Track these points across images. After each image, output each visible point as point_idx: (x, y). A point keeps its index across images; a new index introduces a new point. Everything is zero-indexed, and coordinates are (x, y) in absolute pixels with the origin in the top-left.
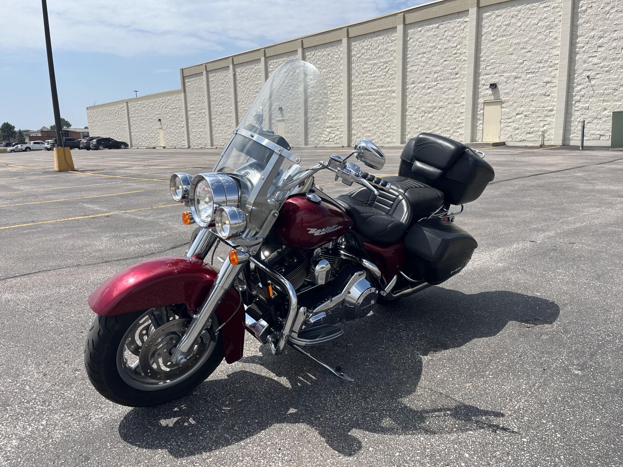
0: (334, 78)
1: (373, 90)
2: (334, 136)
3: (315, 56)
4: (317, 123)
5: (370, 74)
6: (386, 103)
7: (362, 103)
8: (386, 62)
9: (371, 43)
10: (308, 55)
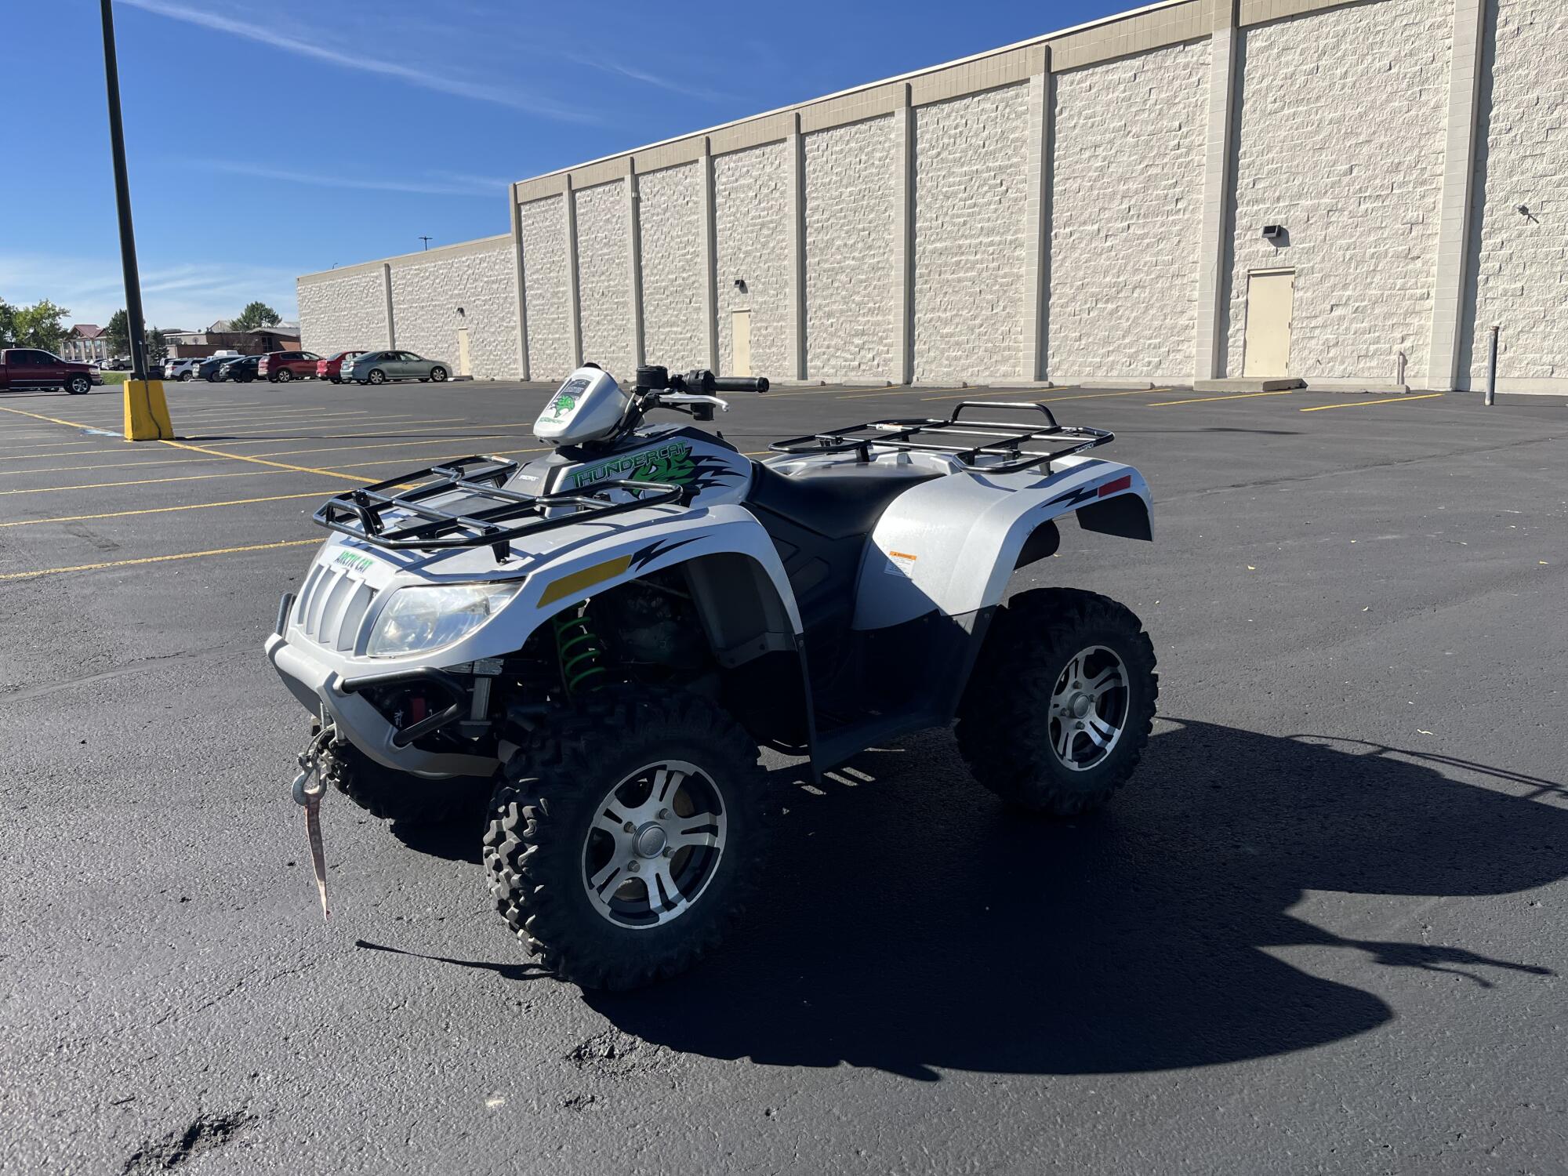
0: (872, 210)
1: (968, 241)
2: (870, 355)
3: (829, 152)
5: (961, 200)
7: (940, 275)
8: (1002, 170)
9: (964, 121)
10: (811, 151)
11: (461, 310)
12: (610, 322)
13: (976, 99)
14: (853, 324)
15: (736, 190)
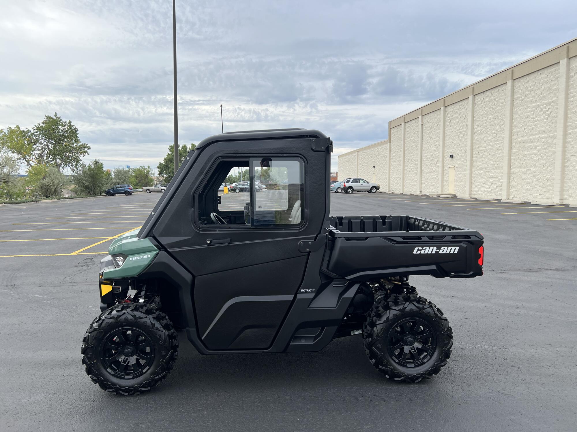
0: (498, 125)
1: (534, 137)
2: (495, 187)
3: (484, 102)
4: (482, 172)
5: (532, 118)
6: (547, 151)
7: (523, 152)
8: (548, 104)
9: (534, 83)
10: (477, 102)
11: (374, 167)
12: (413, 171)
13: (539, 73)
14: (490, 173)
15: (453, 119)
